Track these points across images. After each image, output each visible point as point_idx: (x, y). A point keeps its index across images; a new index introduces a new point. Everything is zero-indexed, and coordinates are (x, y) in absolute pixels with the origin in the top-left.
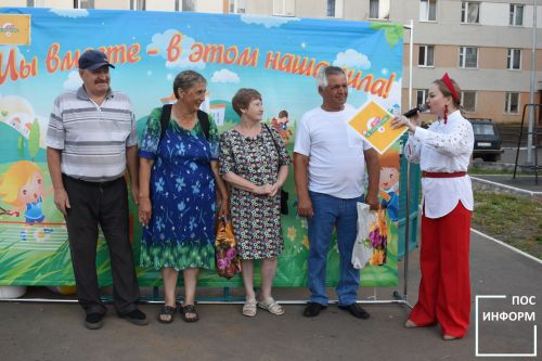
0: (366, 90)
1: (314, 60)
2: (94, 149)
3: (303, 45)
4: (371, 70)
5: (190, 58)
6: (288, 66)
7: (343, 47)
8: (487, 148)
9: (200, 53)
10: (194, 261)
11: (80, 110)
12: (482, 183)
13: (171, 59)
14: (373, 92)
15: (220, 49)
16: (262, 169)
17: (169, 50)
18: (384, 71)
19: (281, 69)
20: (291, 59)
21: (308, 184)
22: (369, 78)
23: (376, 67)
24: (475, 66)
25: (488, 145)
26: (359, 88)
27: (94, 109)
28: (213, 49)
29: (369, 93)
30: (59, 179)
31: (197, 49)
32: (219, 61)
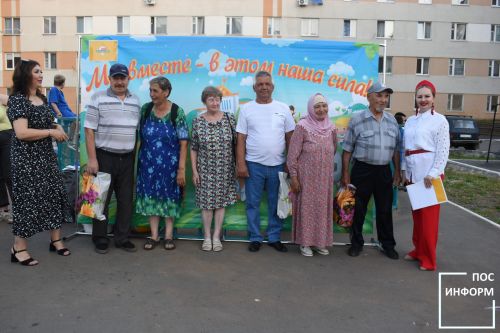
0: (351, 91)
1: (313, 69)
2: (119, 130)
3: (306, 59)
4: (354, 77)
5: (226, 69)
6: (295, 74)
7: (335, 60)
8: (468, 139)
9: (232, 65)
10: (159, 211)
11: (111, 103)
12: (461, 166)
13: (212, 70)
14: (356, 93)
15: (246, 62)
16: (217, 147)
17: (211, 63)
18: (365, 77)
19: (289, 76)
20: (296, 69)
21: (245, 156)
22: (353, 82)
23: (358, 75)
24: (462, 74)
25: (469, 136)
26: (346, 89)
27: (120, 103)
28: (242, 63)
29: (353, 93)
30: (93, 150)
31: (230, 62)
32: (245, 71)
